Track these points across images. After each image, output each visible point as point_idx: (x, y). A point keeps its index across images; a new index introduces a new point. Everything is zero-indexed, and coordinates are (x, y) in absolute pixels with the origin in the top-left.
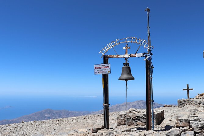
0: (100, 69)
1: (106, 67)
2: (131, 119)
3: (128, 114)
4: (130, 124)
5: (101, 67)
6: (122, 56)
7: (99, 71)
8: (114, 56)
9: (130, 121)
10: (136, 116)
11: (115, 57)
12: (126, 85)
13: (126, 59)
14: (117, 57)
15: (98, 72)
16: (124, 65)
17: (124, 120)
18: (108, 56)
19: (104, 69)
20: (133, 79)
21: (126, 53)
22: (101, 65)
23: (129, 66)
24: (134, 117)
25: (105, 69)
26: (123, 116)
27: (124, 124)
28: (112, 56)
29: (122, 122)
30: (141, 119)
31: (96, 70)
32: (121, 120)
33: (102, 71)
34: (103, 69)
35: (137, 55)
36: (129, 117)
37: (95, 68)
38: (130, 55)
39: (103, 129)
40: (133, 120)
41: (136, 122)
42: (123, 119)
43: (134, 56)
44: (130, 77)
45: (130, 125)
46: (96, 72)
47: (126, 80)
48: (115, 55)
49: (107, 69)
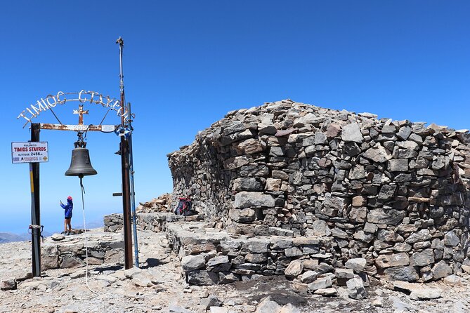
0: (25, 152)
1: (40, 149)
2: (73, 254)
3: (65, 245)
4: (70, 265)
5: (28, 148)
6: (71, 127)
7: (24, 157)
8: (54, 126)
9: (69, 260)
10: (83, 248)
11: (57, 128)
12: (82, 185)
13: (80, 134)
14: (61, 128)
15: (20, 159)
16: (76, 147)
17: (56, 259)
18: (42, 125)
19: (35, 152)
20: (94, 173)
21: (81, 122)
22: (28, 144)
23: (86, 148)
24: (80, 250)
25: (38, 152)
26: (54, 251)
27: (56, 266)
28: (50, 126)
29: (52, 263)
30: (93, 253)
31: (16, 154)
32: (49, 259)
33: (30, 156)
34: (33, 152)
35: (104, 128)
36: (69, 250)
37: (14, 149)
38: (89, 127)
39: (31, 279)
40: (77, 255)
41: (83, 259)
42: (55, 257)
43: (98, 130)
44: (87, 169)
45: (69, 267)
46: (17, 159)
47: (81, 176)
48: (57, 125)
49: (41, 152)
